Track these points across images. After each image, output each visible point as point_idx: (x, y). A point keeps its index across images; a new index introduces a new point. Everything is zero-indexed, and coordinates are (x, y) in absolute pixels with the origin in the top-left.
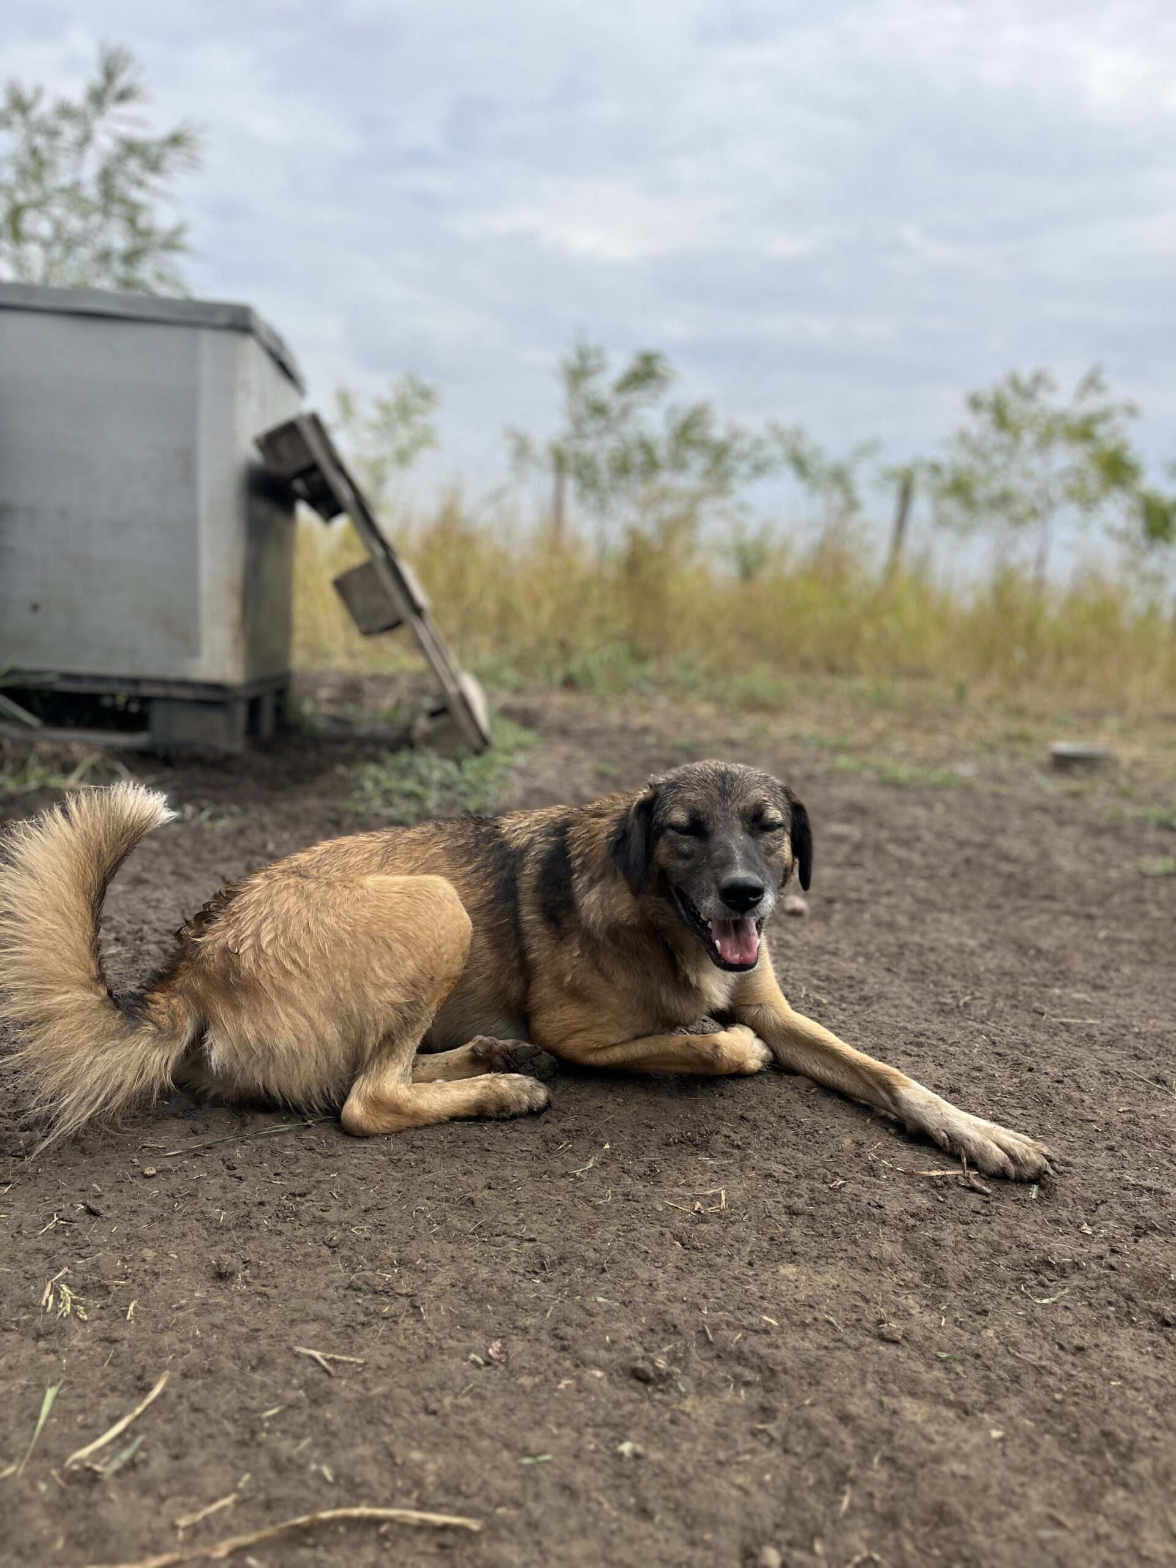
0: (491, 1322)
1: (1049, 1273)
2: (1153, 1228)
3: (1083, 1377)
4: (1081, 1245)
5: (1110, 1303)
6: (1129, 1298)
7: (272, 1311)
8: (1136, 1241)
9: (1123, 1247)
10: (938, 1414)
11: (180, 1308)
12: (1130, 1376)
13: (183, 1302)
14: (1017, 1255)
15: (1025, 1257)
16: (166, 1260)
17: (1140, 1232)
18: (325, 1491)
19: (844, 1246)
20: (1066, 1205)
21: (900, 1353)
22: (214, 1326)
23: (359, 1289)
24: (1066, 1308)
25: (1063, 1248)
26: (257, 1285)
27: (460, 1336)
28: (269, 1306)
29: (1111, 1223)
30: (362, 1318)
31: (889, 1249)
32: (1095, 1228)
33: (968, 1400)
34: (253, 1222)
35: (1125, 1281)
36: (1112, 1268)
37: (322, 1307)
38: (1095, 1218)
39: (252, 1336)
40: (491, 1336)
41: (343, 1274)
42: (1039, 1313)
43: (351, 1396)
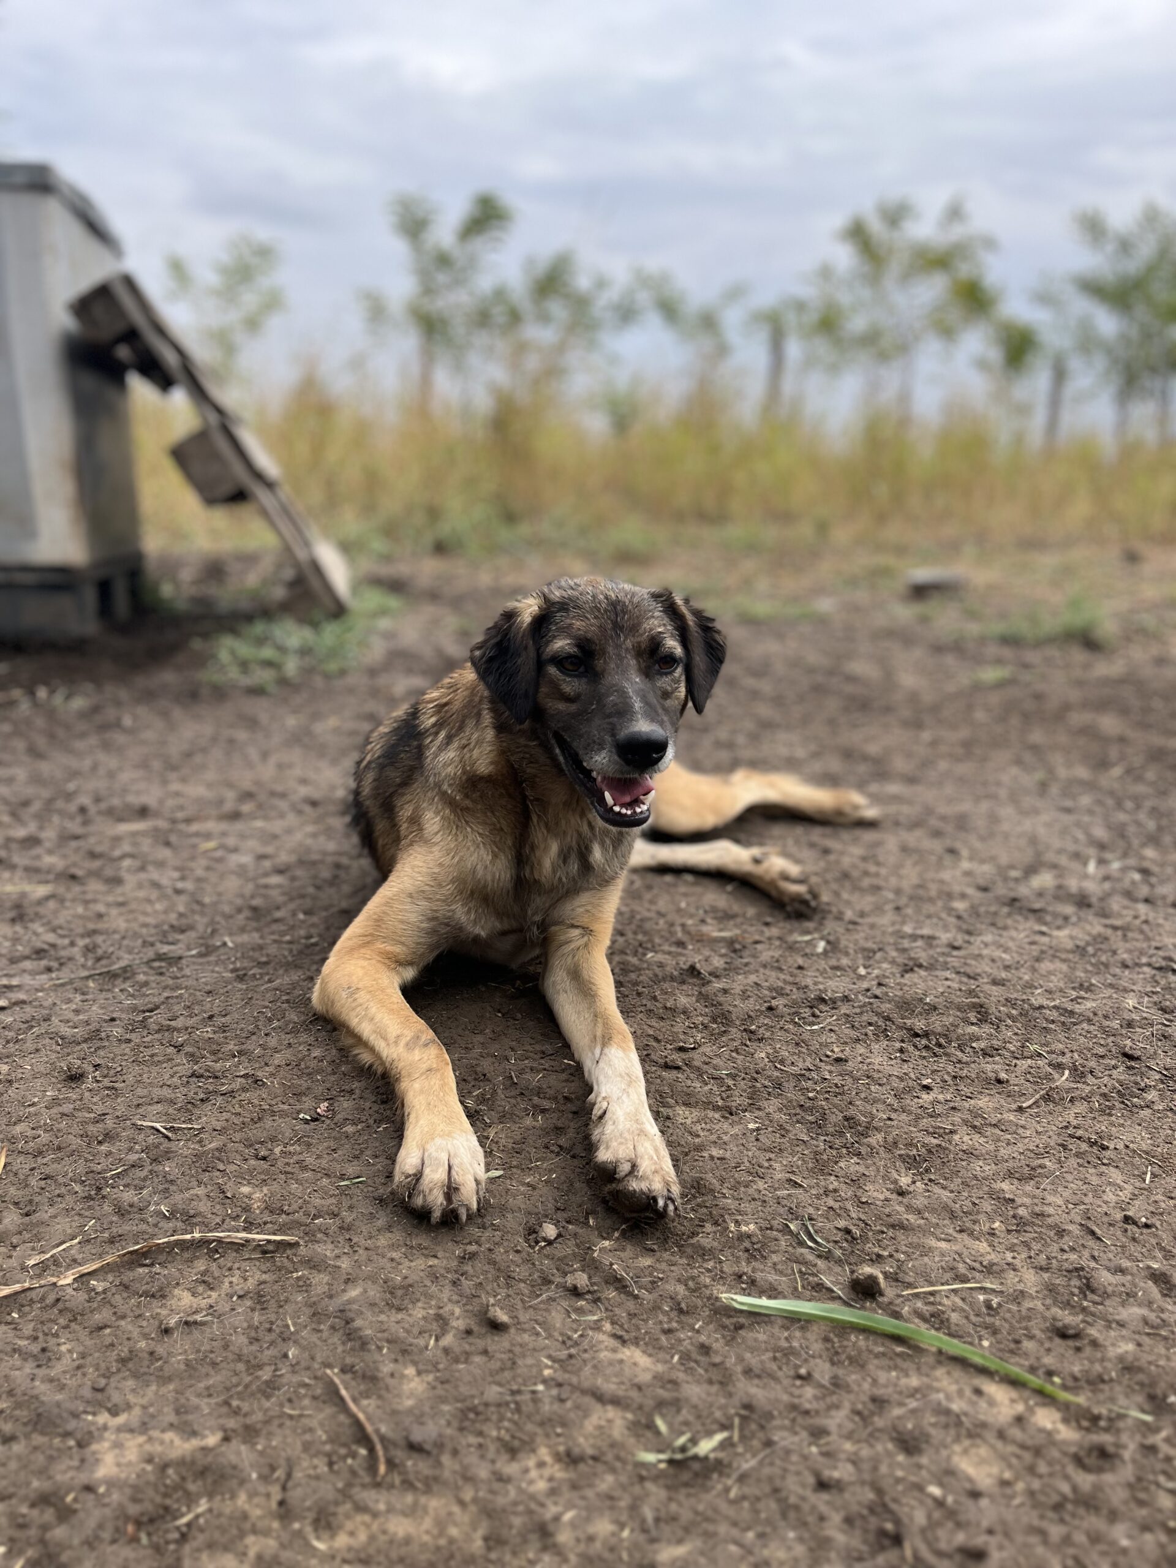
0: (319, 1089)
1: (823, 1007)
2: (920, 966)
3: (837, 1080)
4: (854, 984)
5: (870, 1024)
6: (888, 1019)
7: (119, 1100)
8: (902, 976)
9: (891, 982)
10: (706, 1116)
11: (33, 1104)
12: (876, 1075)
13: (36, 1100)
14: (796, 995)
15: (803, 996)
16: (21, 1071)
17: (907, 970)
18: (163, 1224)
19: (644, 1002)
20: (847, 954)
21: (680, 1075)
22: (63, 1115)
23: (202, 1076)
24: (831, 1030)
25: (836, 986)
26: (106, 1082)
27: (291, 1101)
28: (117, 1097)
29: (885, 966)
30: (202, 1096)
31: (683, 1001)
32: (869, 970)
33: (734, 1104)
34: (103, 1035)
35: (886, 1007)
36: (876, 997)
37: (166, 1092)
38: (871, 962)
39: (100, 1118)
40: (318, 1100)
41: (187, 1066)
42: (806, 1036)
43: (186, 1152)
